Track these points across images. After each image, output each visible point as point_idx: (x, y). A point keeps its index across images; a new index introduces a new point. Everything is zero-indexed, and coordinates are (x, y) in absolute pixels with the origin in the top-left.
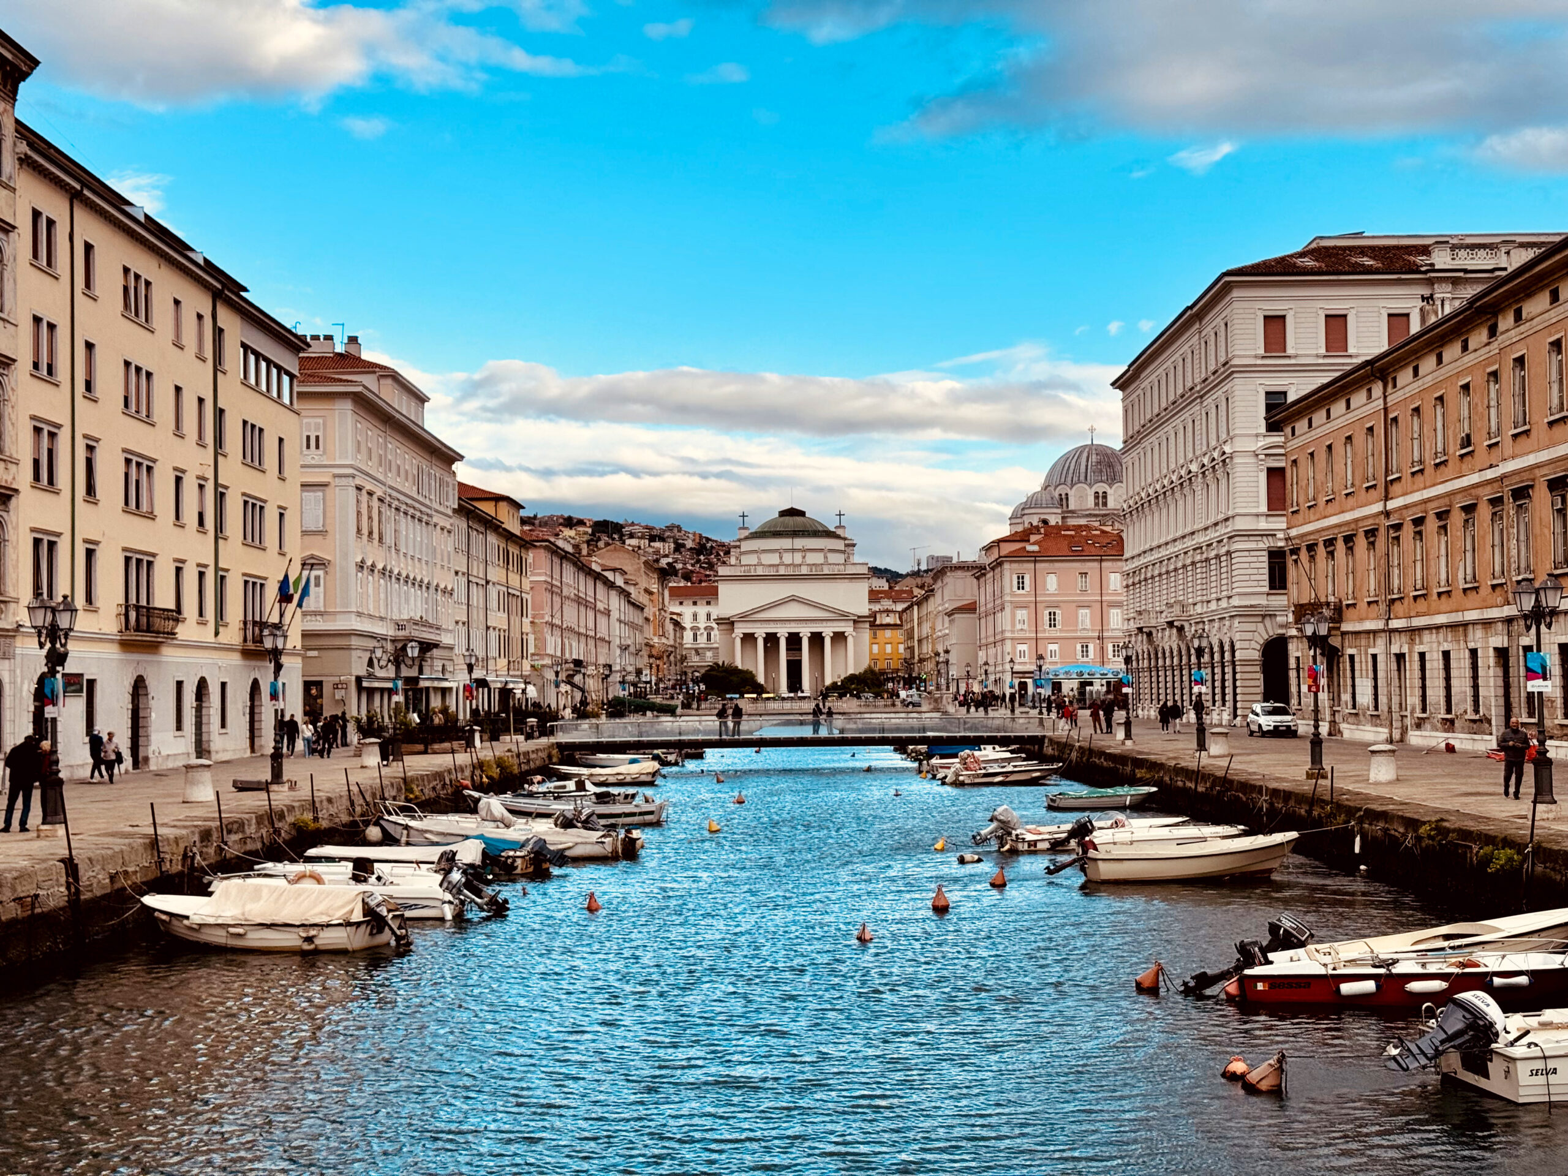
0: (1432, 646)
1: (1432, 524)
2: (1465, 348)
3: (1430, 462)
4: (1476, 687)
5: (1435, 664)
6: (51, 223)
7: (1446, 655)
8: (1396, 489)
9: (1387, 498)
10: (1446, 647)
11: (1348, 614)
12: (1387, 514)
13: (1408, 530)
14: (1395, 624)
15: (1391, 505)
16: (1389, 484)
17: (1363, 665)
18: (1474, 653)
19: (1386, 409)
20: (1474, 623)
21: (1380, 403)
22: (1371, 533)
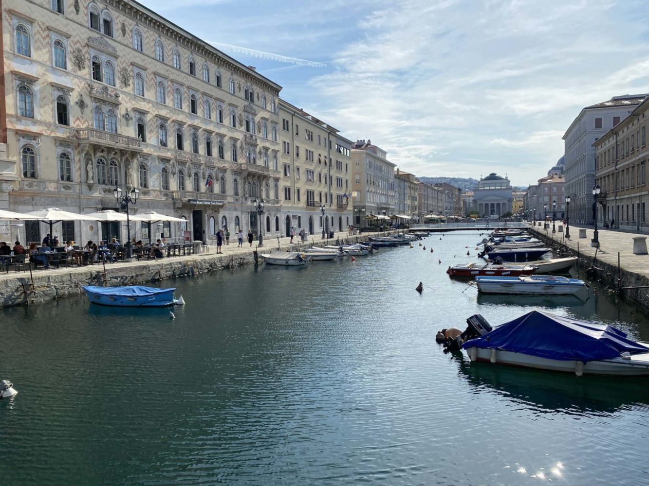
0: (625, 203)
1: (625, 171)
2: (633, 125)
3: (625, 155)
4: (633, 214)
5: (625, 208)
6: (287, 121)
7: (628, 205)
8: (618, 162)
9: (616, 165)
10: (628, 203)
11: (608, 195)
12: (616, 169)
13: (621, 173)
14: (617, 198)
15: (618, 167)
16: (617, 162)
17: (611, 209)
18: (633, 205)
19: (617, 142)
20: (633, 197)
21: (615, 141)
22: (613, 174)
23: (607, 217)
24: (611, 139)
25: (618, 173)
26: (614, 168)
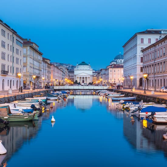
0: (159, 79)
1: (160, 64)
2: (164, 42)
3: (160, 56)
5: (160, 81)
10: (161, 79)
11: (150, 75)
14: (155, 76)
16: (155, 59)
17: (151, 81)
18: (164, 79)
20: (164, 76)
21: (154, 49)
22: (153, 65)
23: (149, 85)
24: (152, 48)
25: (156, 64)
26: (154, 62)
